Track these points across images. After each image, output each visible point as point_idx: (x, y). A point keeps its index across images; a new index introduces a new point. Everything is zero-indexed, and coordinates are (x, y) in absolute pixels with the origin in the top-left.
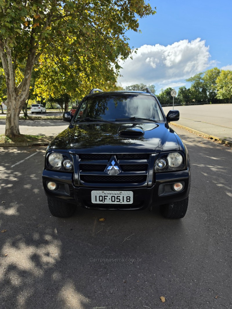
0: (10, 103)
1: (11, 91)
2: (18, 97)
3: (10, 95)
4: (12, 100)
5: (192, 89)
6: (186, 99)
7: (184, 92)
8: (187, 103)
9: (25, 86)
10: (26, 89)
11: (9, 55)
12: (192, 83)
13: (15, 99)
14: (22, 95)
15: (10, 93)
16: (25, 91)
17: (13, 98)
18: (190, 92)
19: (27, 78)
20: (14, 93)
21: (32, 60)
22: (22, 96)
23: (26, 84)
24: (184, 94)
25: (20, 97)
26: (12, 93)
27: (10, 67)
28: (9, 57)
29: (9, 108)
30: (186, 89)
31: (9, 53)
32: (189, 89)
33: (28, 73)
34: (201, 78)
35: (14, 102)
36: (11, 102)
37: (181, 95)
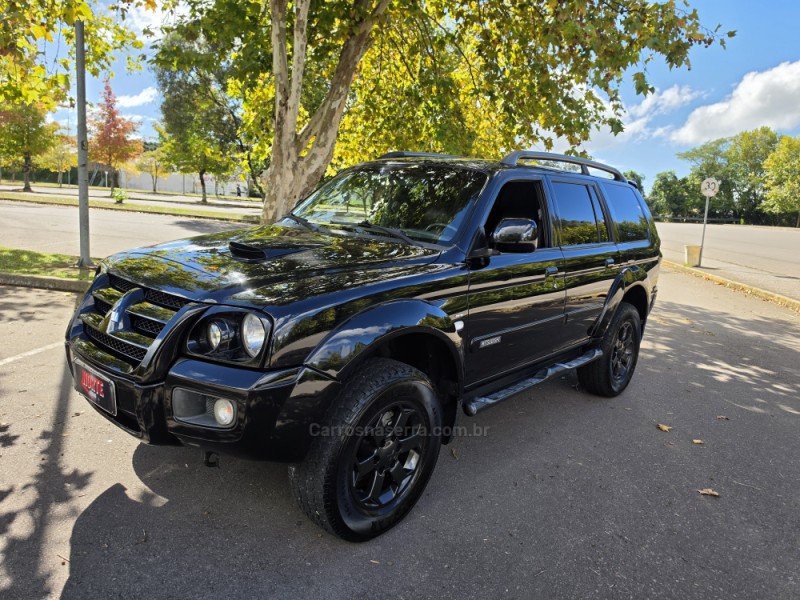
0: (278, 178)
1: (287, 143)
2: (302, 164)
3: (281, 155)
4: (284, 170)
5: (693, 180)
6: (675, 206)
7: (669, 186)
8: (675, 215)
9: (326, 132)
10: (326, 140)
11: (302, 31)
12: (694, 163)
13: (295, 167)
14: (314, 156)
15: (283, 146)
16: (324, 146)
17: (290, 165)
18: (687, 188)
19: (334, 109)
20: (292, 151)
21: (355, 56)
22: (313, 161)
23: (331, 125)
24: (671, 190)
25: (309, 164)
26: (287, 149)
27: (298, 69)
28: (301, 37)
29: (272, 192)
30: (675, 177)
31: (301, 27)
32: (684, 181)
33: (340, 95)
34: (720, 152)
35: (289, 176)
36: (281, 174)
37: (663, 193)
